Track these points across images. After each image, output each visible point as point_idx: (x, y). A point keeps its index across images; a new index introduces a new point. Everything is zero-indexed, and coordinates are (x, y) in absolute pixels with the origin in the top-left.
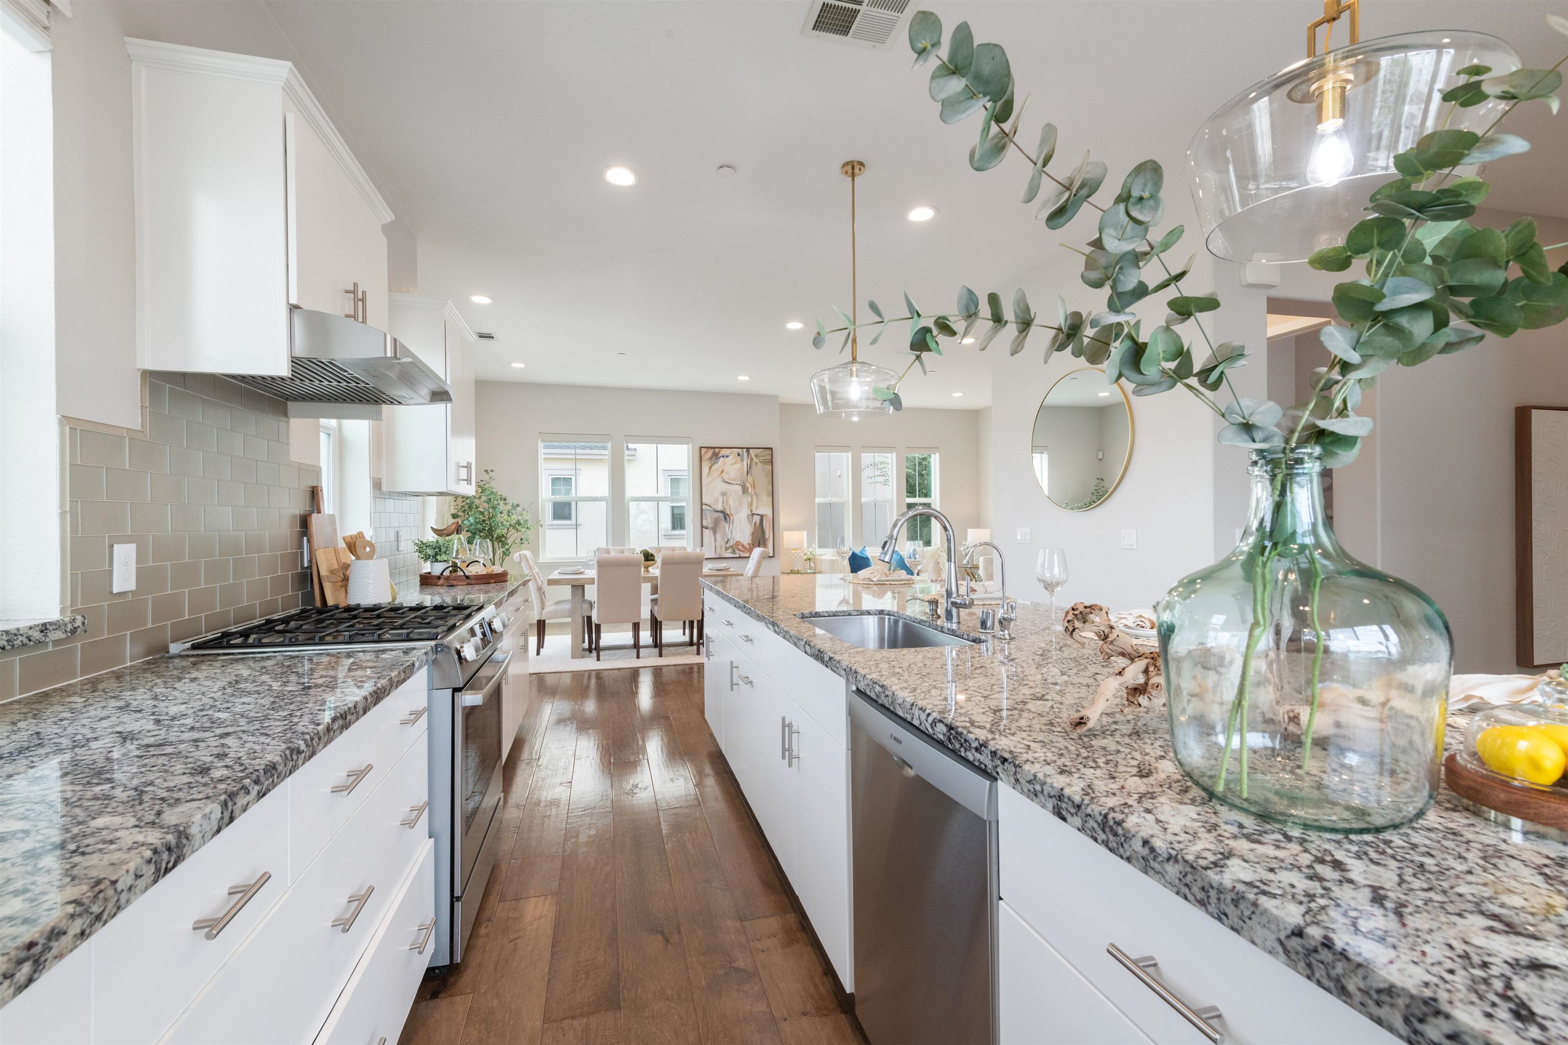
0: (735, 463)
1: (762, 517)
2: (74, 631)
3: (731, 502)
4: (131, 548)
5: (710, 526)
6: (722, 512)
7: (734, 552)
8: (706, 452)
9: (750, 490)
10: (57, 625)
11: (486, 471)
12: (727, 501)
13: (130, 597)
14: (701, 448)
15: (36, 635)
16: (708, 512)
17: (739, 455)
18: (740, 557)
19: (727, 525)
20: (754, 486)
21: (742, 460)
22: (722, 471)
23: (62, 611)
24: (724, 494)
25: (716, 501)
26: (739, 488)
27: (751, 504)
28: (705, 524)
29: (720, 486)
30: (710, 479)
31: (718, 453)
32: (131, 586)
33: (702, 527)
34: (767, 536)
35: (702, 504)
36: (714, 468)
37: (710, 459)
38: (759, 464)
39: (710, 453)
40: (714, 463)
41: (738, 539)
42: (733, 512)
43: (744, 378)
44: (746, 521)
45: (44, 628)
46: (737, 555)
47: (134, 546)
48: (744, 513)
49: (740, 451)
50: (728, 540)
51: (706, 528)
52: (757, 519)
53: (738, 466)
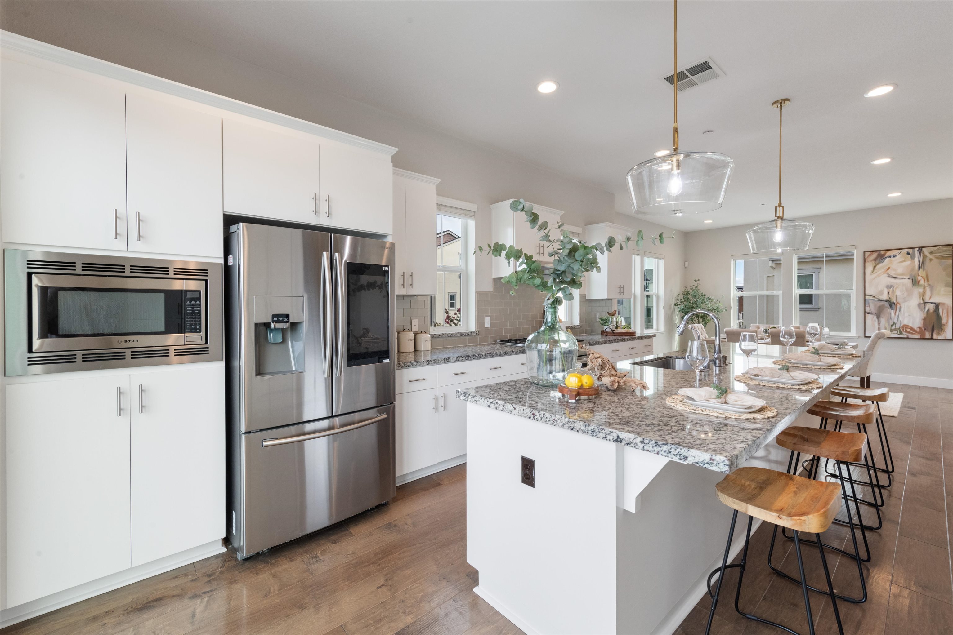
0: (904, 261)
1: (937, 306)
2: (477, 334)
3: (898, 293)
4: (489, 318)
5: (874, 311)
6: (887, 301)
7: (901, 333)
8: (869, 255)
9: (922, 282)
10: (474, 332)
11: (696, 281)
12: (893, 293)
13: (489, 328)
14: (865, 252)
15: (470, 334)
16: (871, 302)
17: (908, 254)
18: (908, 338)
19: (893, 312)
20: (927, 279)
21: (913, 257)
22: (889, 269)
23: (476, 330)
24: (889, 287)
25: (881, 293)
26: (908, 282)
27: (924, 294)
28: (867, 310)
29: (885, 280)
30: (874, 275)
31: (884, 255)
32: (489, 326)
33: (865, 312)
34: (944, 321)
35: (865, 295)
36: (878, 267)
37: (875, 260)
38: (935, 261)
39: (875, 255)
40: (879, 263)
41: (905, 322)
42: (899, 300)
43: (894, 195)
44: (917, 308)
45: (471, 332)
46: (905, 336)
47: (490, 317)
48: (915, 301)
49: (910, 251)
50: (894, 323)
51: (869, 313)
52: (931, 307)
53: (908, 263)
